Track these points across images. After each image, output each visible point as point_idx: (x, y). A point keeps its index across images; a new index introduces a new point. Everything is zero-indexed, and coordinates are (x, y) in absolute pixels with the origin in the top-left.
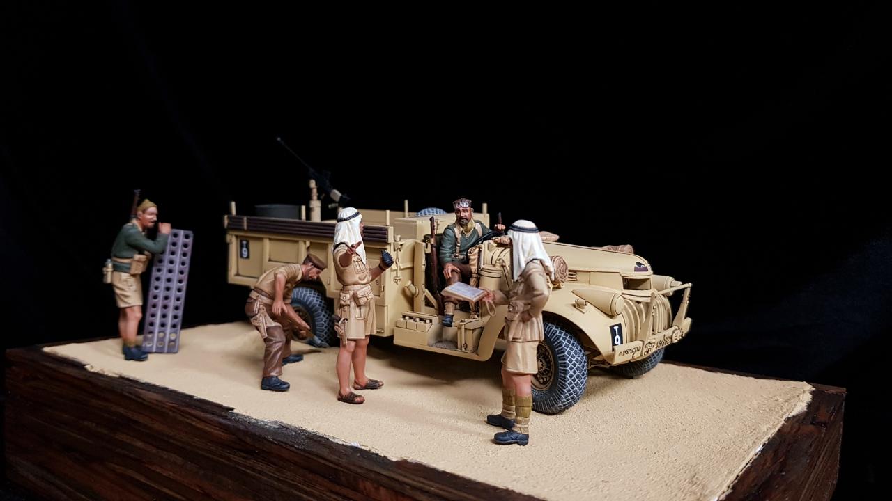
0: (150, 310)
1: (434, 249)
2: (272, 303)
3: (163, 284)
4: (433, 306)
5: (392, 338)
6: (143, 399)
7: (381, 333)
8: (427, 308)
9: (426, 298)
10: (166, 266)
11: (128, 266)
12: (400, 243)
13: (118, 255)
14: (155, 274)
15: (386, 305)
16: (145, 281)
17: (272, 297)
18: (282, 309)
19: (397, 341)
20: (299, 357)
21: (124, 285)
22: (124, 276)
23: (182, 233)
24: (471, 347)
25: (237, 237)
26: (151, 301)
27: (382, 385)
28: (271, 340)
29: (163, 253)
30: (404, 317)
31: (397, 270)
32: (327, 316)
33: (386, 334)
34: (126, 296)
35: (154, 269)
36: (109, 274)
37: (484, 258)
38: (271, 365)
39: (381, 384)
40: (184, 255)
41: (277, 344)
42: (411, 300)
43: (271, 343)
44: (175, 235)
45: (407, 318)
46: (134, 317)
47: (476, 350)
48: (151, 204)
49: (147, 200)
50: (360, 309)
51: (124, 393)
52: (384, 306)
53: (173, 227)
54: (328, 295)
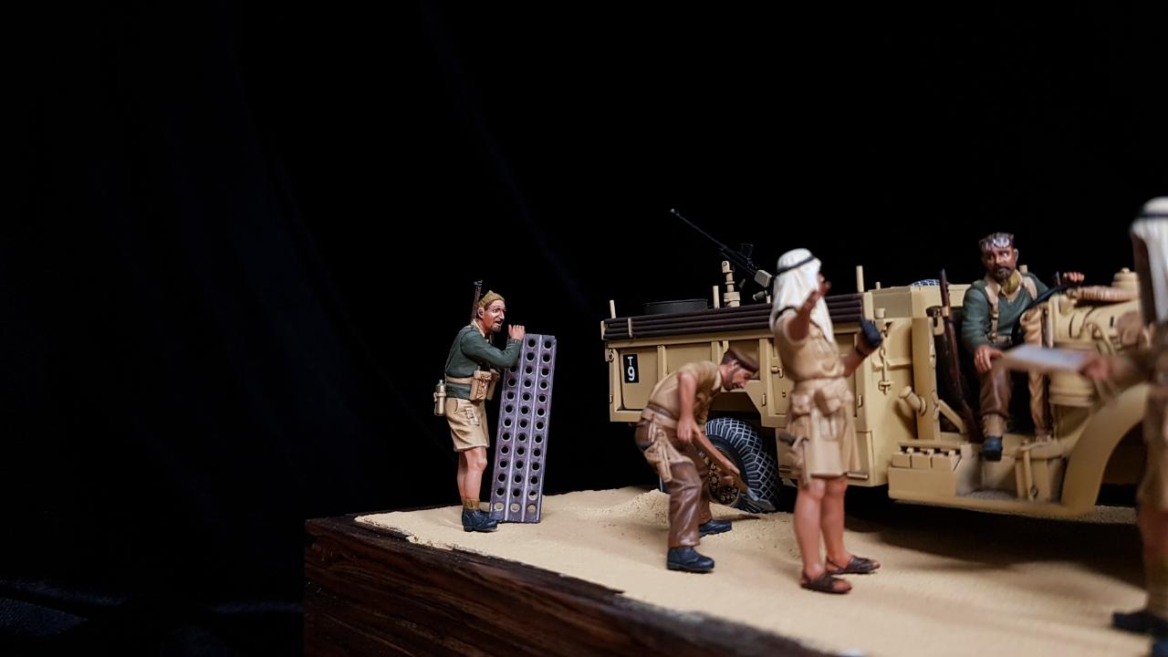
0: (500, 456)
1: (951, 326)
2: (676, 425)
3: (516, 416)
4: (956, 430)
5: (885, 488)
6: (481, 578)
7: (864, 479)
8: (944, 434)
9: (942, 416)
10: (520, 388)
11: (468, 389)
12: (886, 321)
13: (453, 371)
14: (505, 401)
15: (869, 430)
16: (492, 411)
17: (676, 415)
18: (694, 433)
19: (893, 493)
20: (725, 525)
21: (461, 416)
22: (462, 403)
23: (540, 339)
24: (1046, 491)
25: (619, 350)
26: (501, 442)
27: (878, 567)
28: (678, 485)
29: (515, 368)
30: (904, 449)
31: (883, 369)
32: (763, 460)
33: (874, 482)
34: (465, 433)
35: (504, 393)
36: (442, 400)
37: (1054, 328)
38: (682, 528)
39: (875, 564)
40: (545, 371)
41: (689, 492)
42: (912, 422)
43: (679, 489)
44: (532, 343)
45: (910, 450)
46: (477, 463)
47: (1058, 496)
48: (497, 296)
49: (490, 291)
50: (830, 421)
51: (455, 570)
52: (866, 432)
53: (527, 331)
54: (764, 423)
